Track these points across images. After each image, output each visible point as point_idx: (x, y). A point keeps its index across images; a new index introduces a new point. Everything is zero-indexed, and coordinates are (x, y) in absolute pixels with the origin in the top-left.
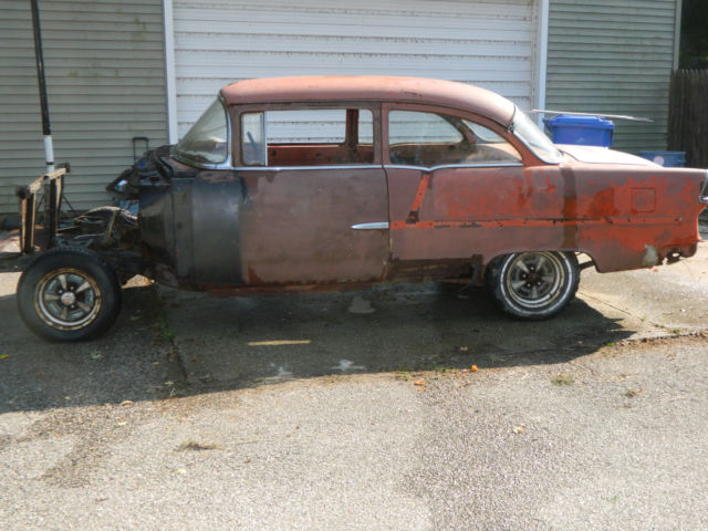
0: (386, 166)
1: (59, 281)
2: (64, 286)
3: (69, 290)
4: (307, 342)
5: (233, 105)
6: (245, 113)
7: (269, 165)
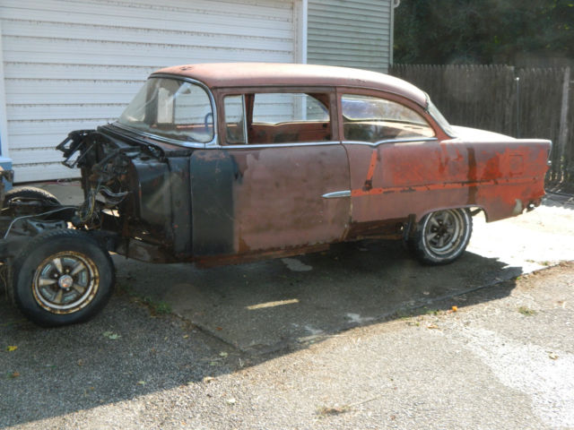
0: (343, 142)
1: (53, 264)
2: (60, 270)
3: (65, 273)
4: (295, 301)
5: (216, 88)
6: (227, 95)
7: (250, 143)
